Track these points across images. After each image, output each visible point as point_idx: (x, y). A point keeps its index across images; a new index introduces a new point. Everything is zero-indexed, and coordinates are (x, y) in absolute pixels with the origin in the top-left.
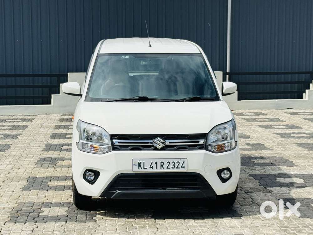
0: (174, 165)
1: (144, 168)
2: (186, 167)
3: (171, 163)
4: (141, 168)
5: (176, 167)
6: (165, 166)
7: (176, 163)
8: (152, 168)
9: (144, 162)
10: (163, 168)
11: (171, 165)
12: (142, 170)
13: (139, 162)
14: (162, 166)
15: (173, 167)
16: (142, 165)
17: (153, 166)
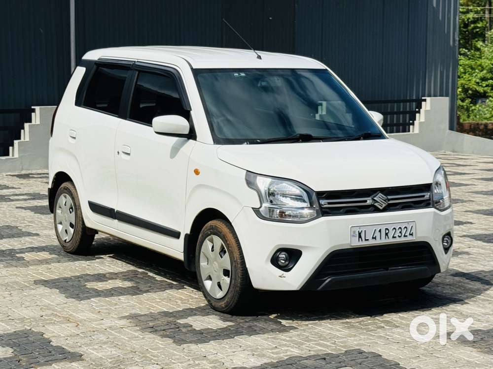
0: (400, 232)
1: (366, 240)
2: (414, 234)
3: (397, 229)
4: (362, 240)
5: (403, 235)
6: (391, 235)
7: (403, 228)
8: (375, 238)
9: (365, 231)
10: (388, 238)
11: (398, 234)
12: (363, 243)
13: (359, 231)
14: (387, 234)
15: (400, 235)
16: (363, 235)
17: (376, 236)
